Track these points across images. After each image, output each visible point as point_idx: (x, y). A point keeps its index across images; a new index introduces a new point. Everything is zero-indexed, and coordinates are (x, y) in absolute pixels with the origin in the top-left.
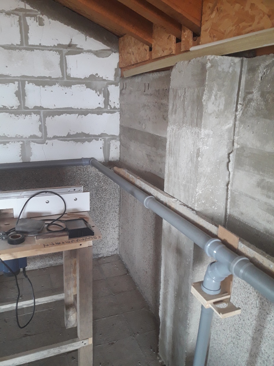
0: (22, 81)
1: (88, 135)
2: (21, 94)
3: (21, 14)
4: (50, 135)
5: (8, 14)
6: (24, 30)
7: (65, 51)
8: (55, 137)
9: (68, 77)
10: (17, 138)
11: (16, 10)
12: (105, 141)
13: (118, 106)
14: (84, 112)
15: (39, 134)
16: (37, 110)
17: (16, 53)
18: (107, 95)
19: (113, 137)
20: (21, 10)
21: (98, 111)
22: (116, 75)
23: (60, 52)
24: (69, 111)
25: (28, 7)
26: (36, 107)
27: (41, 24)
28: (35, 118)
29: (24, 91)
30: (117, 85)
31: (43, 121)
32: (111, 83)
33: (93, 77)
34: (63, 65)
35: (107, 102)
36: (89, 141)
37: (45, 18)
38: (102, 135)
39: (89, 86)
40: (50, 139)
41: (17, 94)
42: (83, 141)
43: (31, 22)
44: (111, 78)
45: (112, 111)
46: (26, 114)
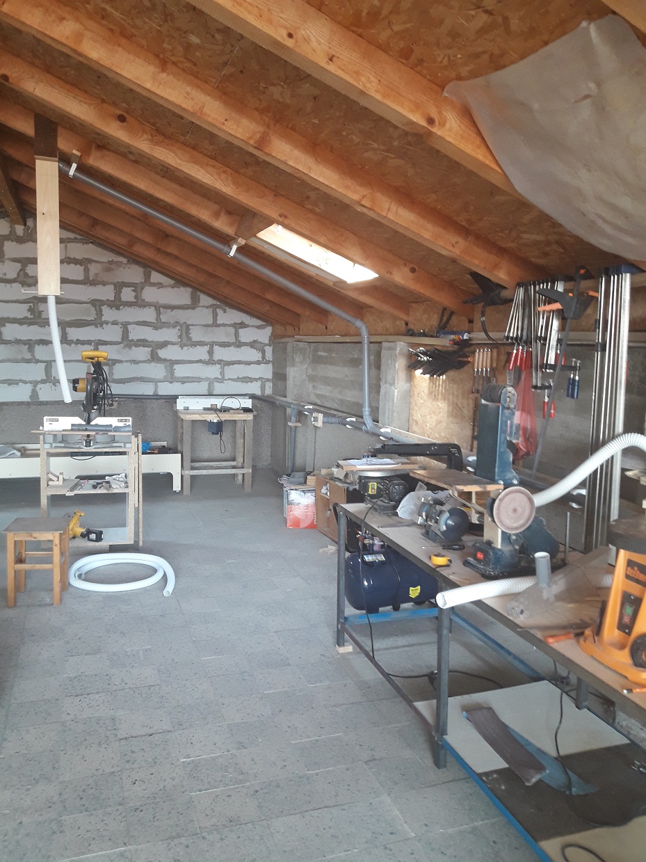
0: (212, 344)
1: (251, 378)
2: (211, 352)
3: (214, 307)
4: (226, 377)
5: (207, 307)
6: (215, 316)
7: (238, 326)
8: (229, 379)
9: (240, 342)
10: (207, 379)
11: (211, 305)
12: (262, 382)
13: (271, 360)
14: (249, 363)
15: (220, 377)
16: (220, 362)
17: (210, 329)
18: (263, 352)
19: (268, 380)
20: (214, 305)
21: (258, 363)
22: (270, 340)
23: (235, 327)
24: (239, 362)
25: (218, 303)
26: (219, 360)
27: (225, 312)
28: (218, 366)
29: (212, 350)
30: (270, 346)
31: (223, 368)
32: (267, 345)
33: (255, 341)
34: (237, 335)
35: (263, 357)
36: (251, 382)
37: (227, 308)
38: (260, 378)
39: (252, 347)
40: (226, 380)
41: (209, 352)
42: (247, 382)
43: (219, 311)
44: (267, 342)
45: (268, 362)
46: (213, 364)
